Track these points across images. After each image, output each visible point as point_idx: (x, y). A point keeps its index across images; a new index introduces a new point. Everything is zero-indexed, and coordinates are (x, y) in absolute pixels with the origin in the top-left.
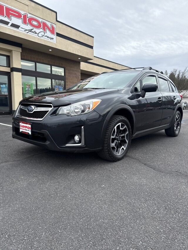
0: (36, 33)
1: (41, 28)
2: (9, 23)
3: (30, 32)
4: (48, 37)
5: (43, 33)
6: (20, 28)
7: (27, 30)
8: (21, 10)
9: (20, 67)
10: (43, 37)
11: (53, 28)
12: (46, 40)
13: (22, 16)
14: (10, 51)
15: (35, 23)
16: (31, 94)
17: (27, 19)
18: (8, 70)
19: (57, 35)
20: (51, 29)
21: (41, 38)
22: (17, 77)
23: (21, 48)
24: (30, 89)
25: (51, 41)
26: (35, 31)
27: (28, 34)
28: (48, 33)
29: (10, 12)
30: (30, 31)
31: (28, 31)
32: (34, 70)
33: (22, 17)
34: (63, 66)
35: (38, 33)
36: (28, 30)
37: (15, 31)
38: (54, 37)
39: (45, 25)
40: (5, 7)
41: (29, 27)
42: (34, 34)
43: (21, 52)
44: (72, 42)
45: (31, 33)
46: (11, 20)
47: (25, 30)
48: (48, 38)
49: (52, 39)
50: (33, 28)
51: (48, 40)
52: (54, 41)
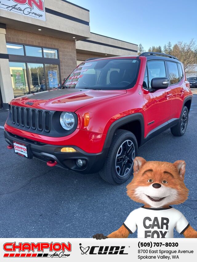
0: (20, 10)
1: (27, 3)
3: (13, 9)
4: (36, 14)
7: (10, 7)
9: (6, 52)
10: (29, 14)
12: (33, 17)
16: (22, 83)
19: (46, 11)
20: (39, 4)
23: (4, 30)
24: (20, 77)
25: (40, 18)
26: (20, 8)
27: (11, 11)
30: (14, 7)
31: (11, 8)
32: (24, 55)
34: (56, 48)
35: (23, 9)
36: (11, 7)
41: (12, 3)
42: (19, 11)
43: (5, 34)
44: (64, 18)
45: (15, 10)
47: (7, 7)
48: (36, 16)
49: (40, 16)
50: (17, 4)
51: (35, 18)
52: (43, 19)
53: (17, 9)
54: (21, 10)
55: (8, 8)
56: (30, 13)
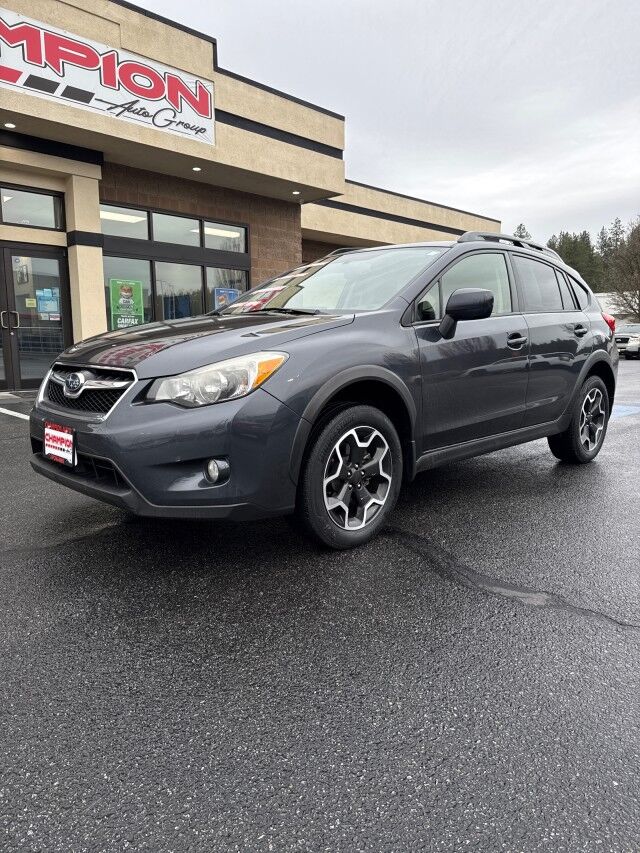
0: (146, 114)
1: (165, 97)
2: (58, 84)
3: (126, 113)
4: (187, 126)
5: (169, 115)
6: (93, 102)
7: (117, 106)
8: (97, 41)
9: (96, 229)
10: (171, 126)
11: (203, 93)
12: (180, 135)
13: (101, 59)
14: (65, 178)
15: (142, 81)
16: (136, 317)
17: (117, 69)
18: (58, 239)
19: (217, 119)
20: (198, 99)
21: (165, 130)
22: (88, 262)
23: (99, 167)
24: (132, 302)
25: (199, 138)
26: (144, 109)
27: (120, 118)
28: (188, 114)
29: (61, 48)
30: (128, 107)
31: (121, 109)
32: (146, 238)
33: (101, 64)
34: (241, 221)
35: (152, 113)
36: (121, 106)
37: (77, 113)
38: (209, 123)
39: (176, 86)
40: (42, 33)
41: (124, 96)
42: (142, 118)
43: (100, 181)
44: (269, 139)
45: (131, 115)
46: (64, 76)
47: (110, 106)
48: (188, 131)
49: (199, 131)
50: (137, 99)
51: (186, 136)
52: (208, 138)
53: (137, 113)
54: (148, 116)
55: (113, 111)
56: (171, 122)
